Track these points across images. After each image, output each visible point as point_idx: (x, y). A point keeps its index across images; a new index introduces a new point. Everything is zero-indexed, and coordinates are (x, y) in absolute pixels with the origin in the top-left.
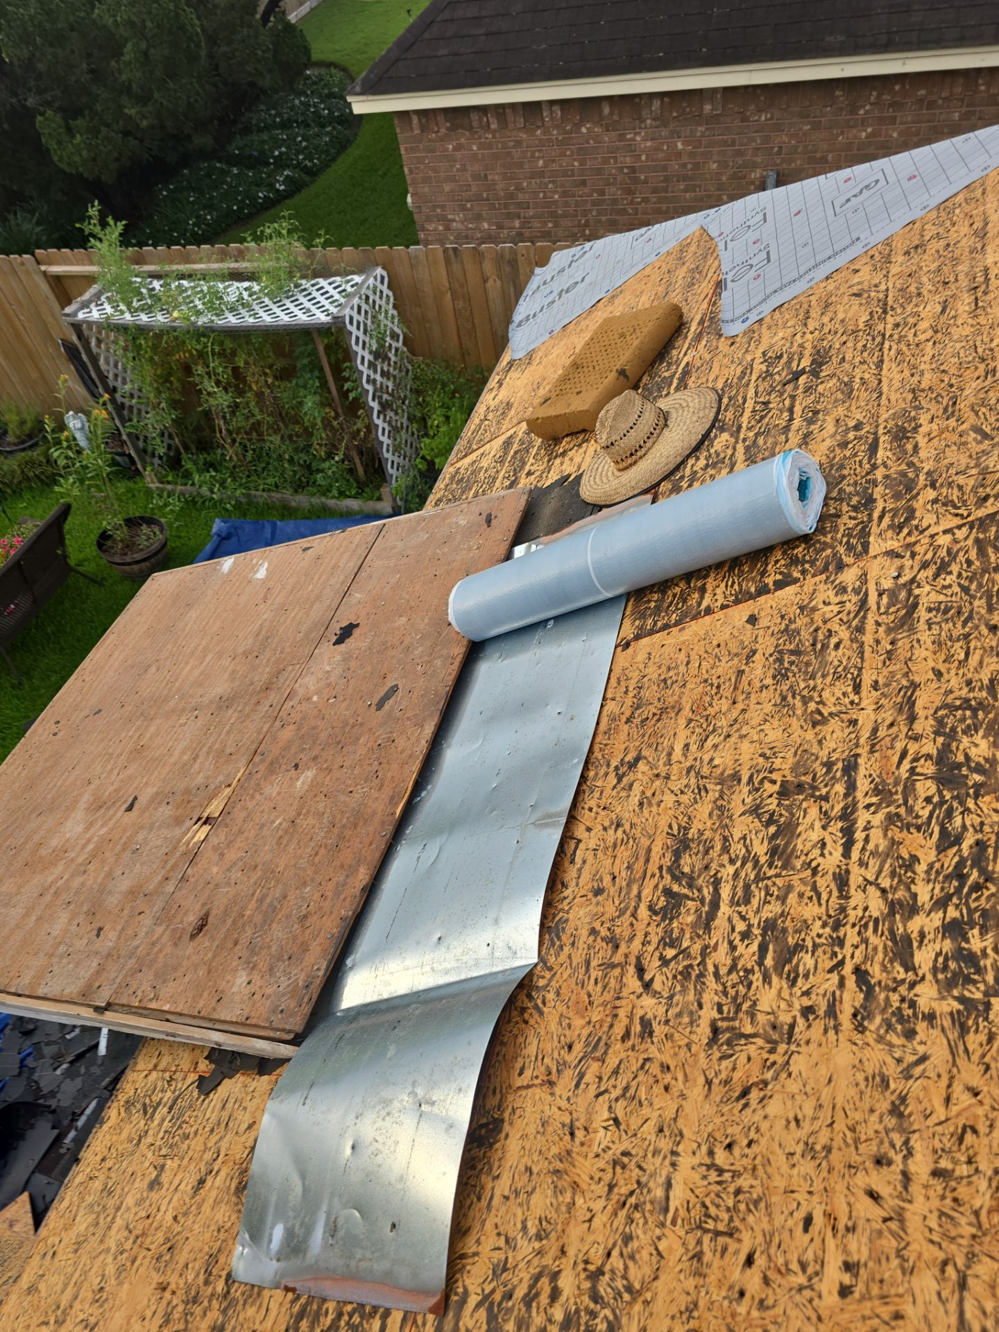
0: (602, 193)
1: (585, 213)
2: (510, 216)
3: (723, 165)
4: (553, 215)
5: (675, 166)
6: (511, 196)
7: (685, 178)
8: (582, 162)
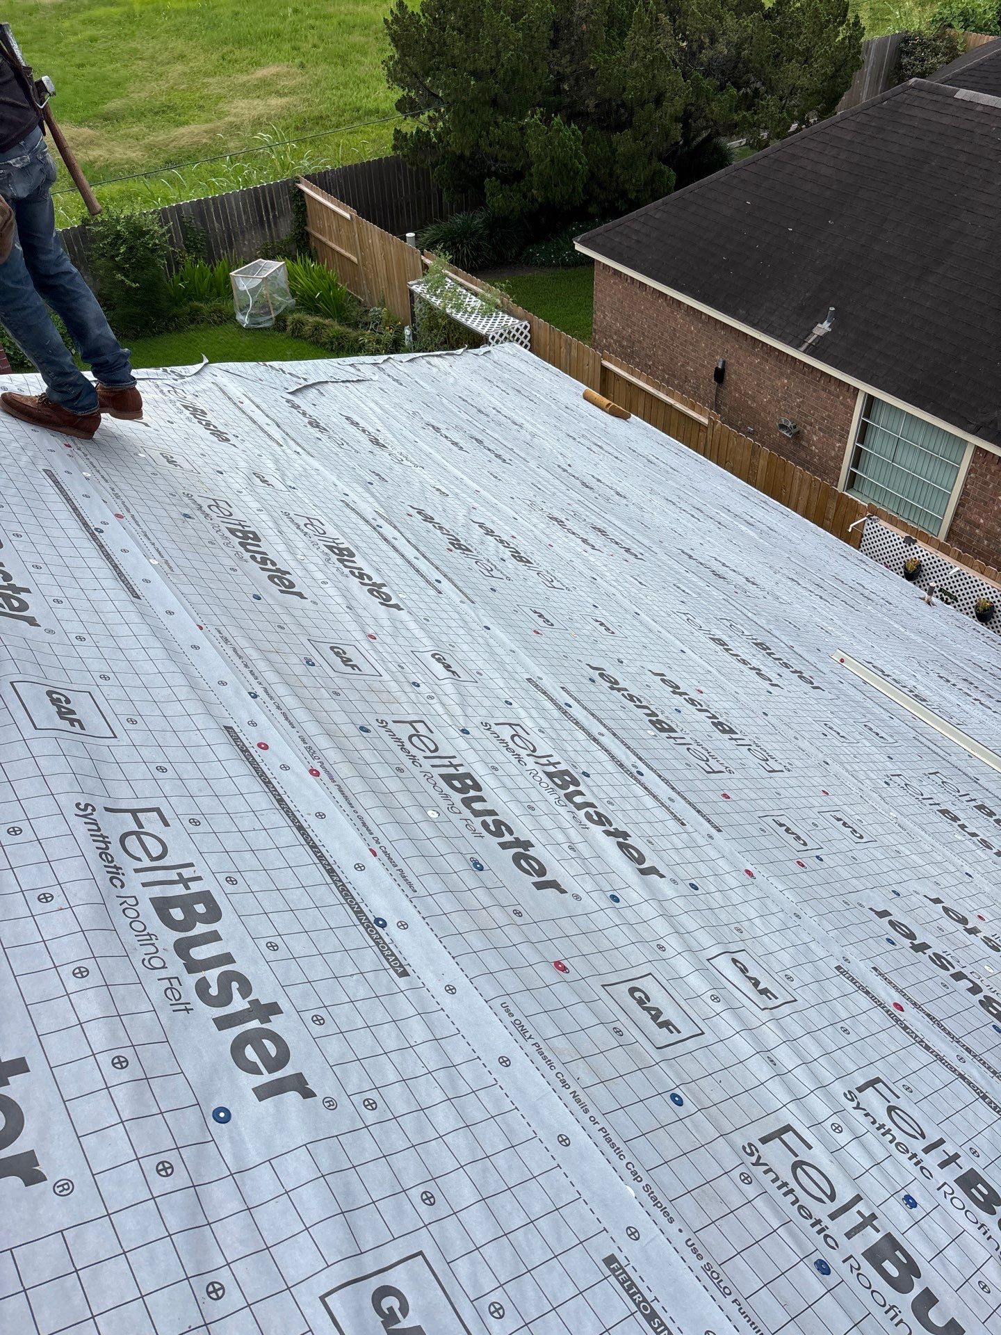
0: (662, 334)
1: (655, 340)
2: (628, 325)
3: (707, 346)
4: (643, 334)
5: (689, 337)
6: (629, 316)
7: (691, 344)
8: (658, 316)
